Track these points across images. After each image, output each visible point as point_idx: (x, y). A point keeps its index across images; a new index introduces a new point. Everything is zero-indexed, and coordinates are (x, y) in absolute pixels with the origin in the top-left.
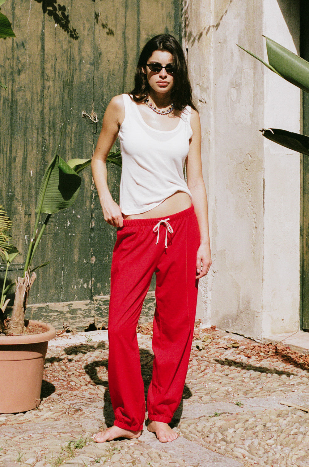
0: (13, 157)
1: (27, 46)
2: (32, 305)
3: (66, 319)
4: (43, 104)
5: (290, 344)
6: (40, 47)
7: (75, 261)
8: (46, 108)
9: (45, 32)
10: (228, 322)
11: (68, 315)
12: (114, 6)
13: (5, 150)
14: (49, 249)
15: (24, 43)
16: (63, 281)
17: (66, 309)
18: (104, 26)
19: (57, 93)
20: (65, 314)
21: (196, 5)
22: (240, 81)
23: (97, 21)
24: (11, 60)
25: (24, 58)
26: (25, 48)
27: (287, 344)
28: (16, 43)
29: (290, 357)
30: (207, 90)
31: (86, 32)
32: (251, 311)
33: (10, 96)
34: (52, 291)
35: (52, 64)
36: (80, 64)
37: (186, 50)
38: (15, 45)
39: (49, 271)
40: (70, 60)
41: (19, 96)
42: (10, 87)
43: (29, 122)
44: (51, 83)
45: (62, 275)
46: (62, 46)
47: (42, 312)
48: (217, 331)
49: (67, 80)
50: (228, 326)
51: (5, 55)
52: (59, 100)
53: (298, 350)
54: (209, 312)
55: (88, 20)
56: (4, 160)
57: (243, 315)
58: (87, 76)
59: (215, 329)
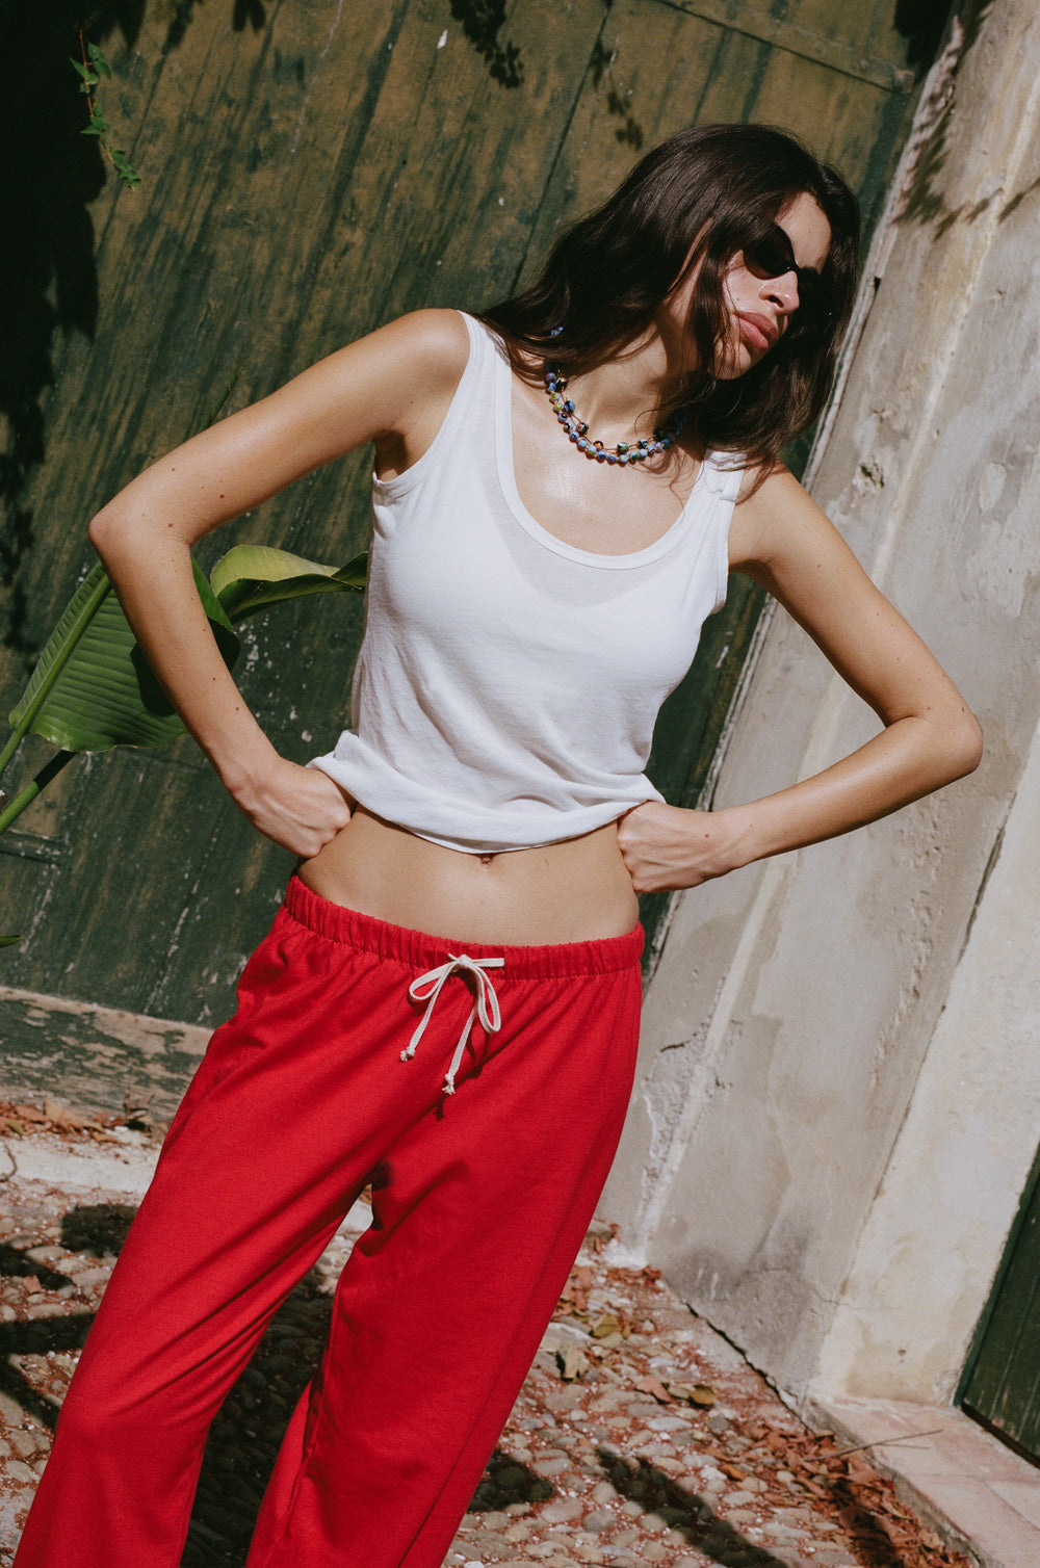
0: (133, 454)
1: (314, 80)
2: (37, 996)
3: (145, 1081)
4: (305, 300)
5: (901, 1471)
6: (358, 98)
7: (241, 887)
8: (310, 317)
9: (394, 53)
10: (707, 1279)
11: (156, 1070)
12: (671, 47)
13: (113, 418)
14: (162, 816)
15: (307, 64)
16: (178, 943)
17: (155, 1046)
18: (616, 105)
19: (367, 279)
20: (143, 1062)
21: (959, 137)
22: (1029, 449)
23: (598, 76)
24: (237, 109)
25: (289, 119)
26: (306, 80)
27: (891, 1466)
28: (277, 55)
29: (886, 1535)
30: (903, 441)
31: (541, 105)
32: (798, 1280)
33: (196, 231)
34: (124, 968)
35: (384, 173)
36: (483, 205)
37: (872, 283)
38: (270, 61)
39: (139, 894)
40: (456, 178)
41: (225, 246)
42: (204, 201)
43: (235, 349)
44: (358, 237)
45: (181, 922)
46: (439, 124)
47: (63, 1031)
48: (658, 1291)
49: (422, 244)
50: (702, 1290)
51: (222, 83)
52: (367, 306)
53: (924, 1513)
54: (653, 1215)
55: (561, 64)
56: (95, 455)
57: (767, 1282)
58: (498, 254)
59: (653, 1281)
